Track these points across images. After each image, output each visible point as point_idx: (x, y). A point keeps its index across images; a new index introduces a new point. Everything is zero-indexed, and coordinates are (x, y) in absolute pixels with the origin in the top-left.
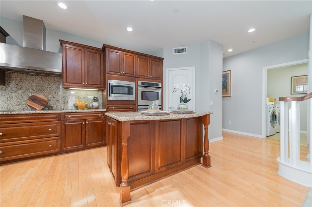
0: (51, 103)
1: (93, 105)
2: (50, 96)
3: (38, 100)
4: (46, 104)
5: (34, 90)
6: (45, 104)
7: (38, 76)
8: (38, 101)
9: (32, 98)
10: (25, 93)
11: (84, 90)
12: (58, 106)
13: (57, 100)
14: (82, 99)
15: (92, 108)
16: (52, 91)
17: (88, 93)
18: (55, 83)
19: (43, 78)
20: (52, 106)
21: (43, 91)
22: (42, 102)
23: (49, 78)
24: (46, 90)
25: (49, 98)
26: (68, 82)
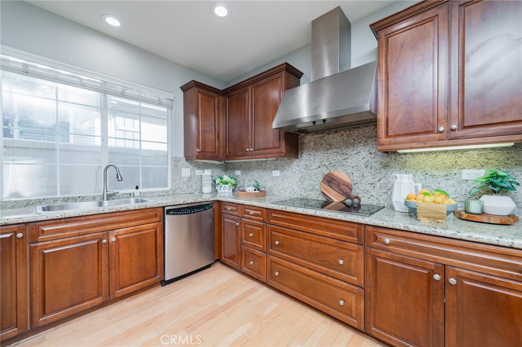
0: (358, 191)
1: (482, 209)
2: (356, 174)
3: (335, 182)
4: (348, 191)
5: (331, 162)
6: (346, 193)
7: (336, 134)
8: (335, 184)
9: (327, 178)
10: (320, 169)
11: (447, 151)
12: (372, 198)
13: (370, 182)
14: (439, 180)
15: (479, 218)
16: (360, 161)
17: (464, 159)
18: (366, 142)
19: (345, 135)
20: (360, 196)
21: (345, 163)
22: (342, 187)
23: (354, 134)
24: (348, 160)
25: (355, 179)
26: (390, 134)
